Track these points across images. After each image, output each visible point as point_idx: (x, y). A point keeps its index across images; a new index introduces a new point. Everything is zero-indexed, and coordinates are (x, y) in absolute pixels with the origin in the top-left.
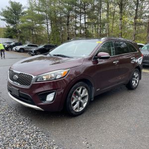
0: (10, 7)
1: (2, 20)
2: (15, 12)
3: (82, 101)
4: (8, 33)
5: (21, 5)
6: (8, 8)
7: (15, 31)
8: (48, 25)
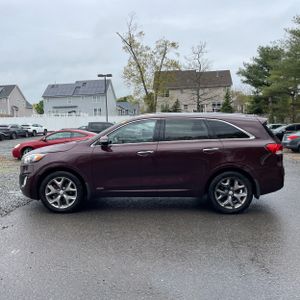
7: (266, 99)
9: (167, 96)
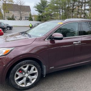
0: (41, 3)
1: (36, 10)
2: (43, 6)
3: (29, 77)
4: (39, 18)
5: (47, 1)
6: (40, 3)
7: (42, 17)
8: (60, 12)
9: (9, 13)
